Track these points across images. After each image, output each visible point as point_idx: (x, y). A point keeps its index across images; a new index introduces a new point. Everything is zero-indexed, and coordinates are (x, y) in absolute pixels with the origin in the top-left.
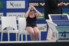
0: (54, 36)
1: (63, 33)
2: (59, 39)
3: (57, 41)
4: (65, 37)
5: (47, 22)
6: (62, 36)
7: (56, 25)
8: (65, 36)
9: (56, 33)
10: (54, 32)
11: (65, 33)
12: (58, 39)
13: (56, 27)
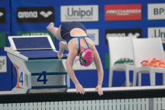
0: (22, 82)
1: (40, 75)
2: (33, 88)
3: (28, 91)
4: (45, 83)
5: (6, 52)
6: (38, 80)
7: (26, 58)
8: (45, 81)
9: (26, 75)
10: (22, 73)
11: (45, 74)
12: (30, 87)
13: (26, 62)
